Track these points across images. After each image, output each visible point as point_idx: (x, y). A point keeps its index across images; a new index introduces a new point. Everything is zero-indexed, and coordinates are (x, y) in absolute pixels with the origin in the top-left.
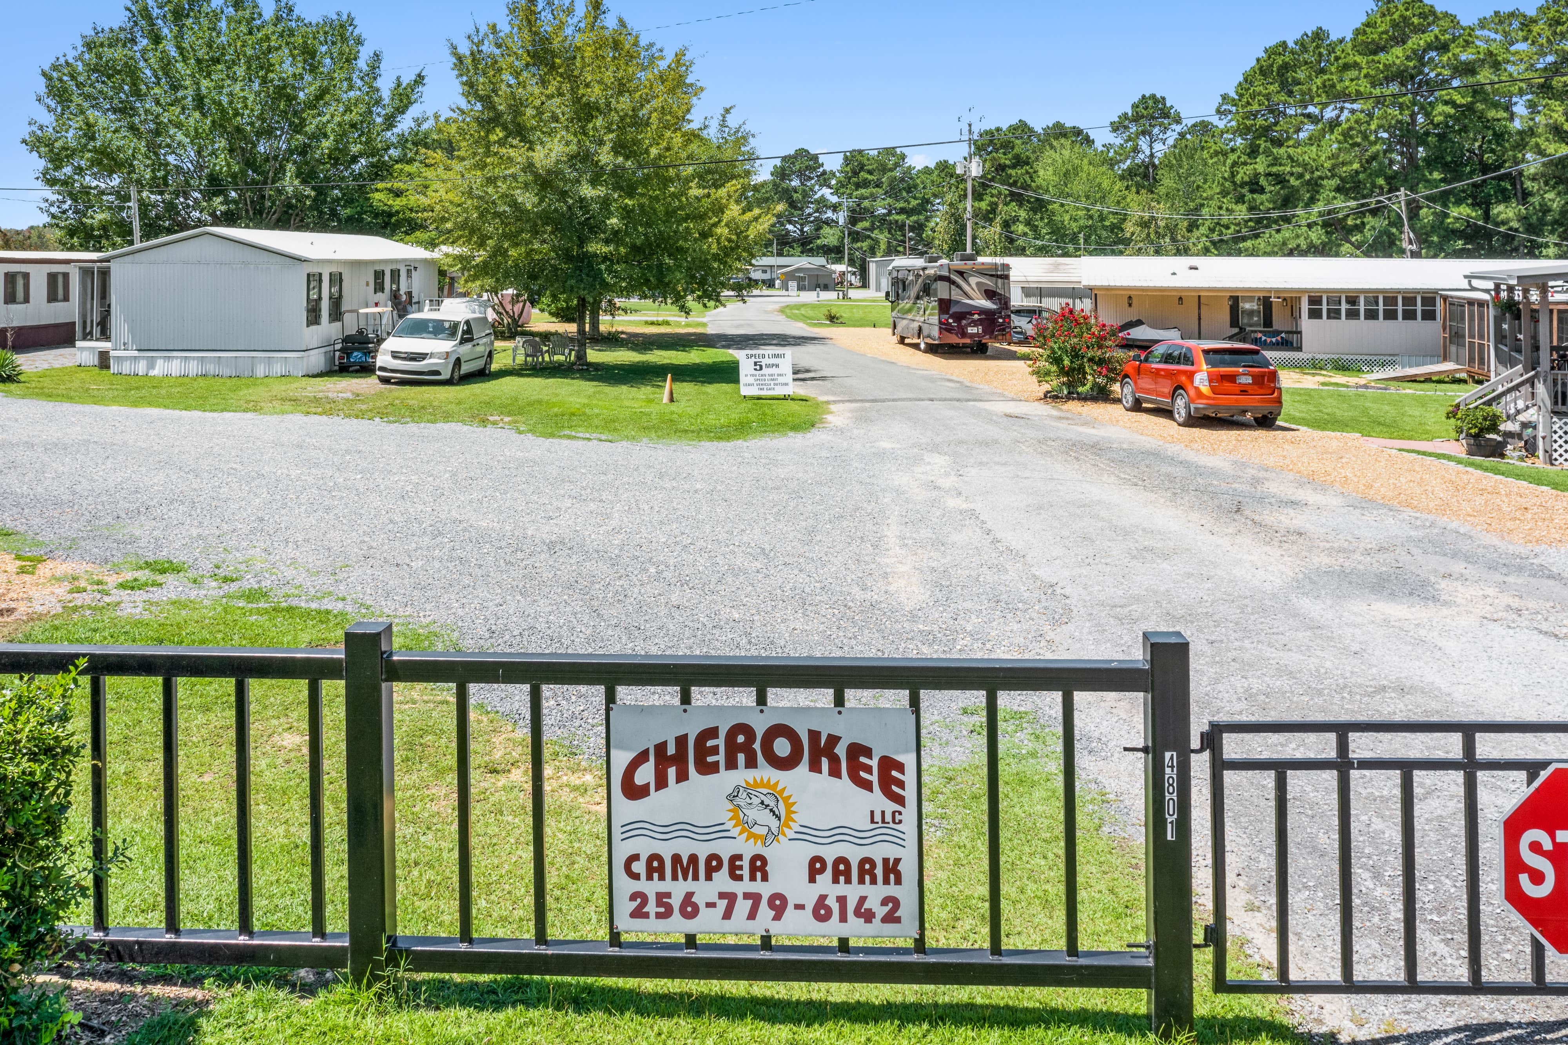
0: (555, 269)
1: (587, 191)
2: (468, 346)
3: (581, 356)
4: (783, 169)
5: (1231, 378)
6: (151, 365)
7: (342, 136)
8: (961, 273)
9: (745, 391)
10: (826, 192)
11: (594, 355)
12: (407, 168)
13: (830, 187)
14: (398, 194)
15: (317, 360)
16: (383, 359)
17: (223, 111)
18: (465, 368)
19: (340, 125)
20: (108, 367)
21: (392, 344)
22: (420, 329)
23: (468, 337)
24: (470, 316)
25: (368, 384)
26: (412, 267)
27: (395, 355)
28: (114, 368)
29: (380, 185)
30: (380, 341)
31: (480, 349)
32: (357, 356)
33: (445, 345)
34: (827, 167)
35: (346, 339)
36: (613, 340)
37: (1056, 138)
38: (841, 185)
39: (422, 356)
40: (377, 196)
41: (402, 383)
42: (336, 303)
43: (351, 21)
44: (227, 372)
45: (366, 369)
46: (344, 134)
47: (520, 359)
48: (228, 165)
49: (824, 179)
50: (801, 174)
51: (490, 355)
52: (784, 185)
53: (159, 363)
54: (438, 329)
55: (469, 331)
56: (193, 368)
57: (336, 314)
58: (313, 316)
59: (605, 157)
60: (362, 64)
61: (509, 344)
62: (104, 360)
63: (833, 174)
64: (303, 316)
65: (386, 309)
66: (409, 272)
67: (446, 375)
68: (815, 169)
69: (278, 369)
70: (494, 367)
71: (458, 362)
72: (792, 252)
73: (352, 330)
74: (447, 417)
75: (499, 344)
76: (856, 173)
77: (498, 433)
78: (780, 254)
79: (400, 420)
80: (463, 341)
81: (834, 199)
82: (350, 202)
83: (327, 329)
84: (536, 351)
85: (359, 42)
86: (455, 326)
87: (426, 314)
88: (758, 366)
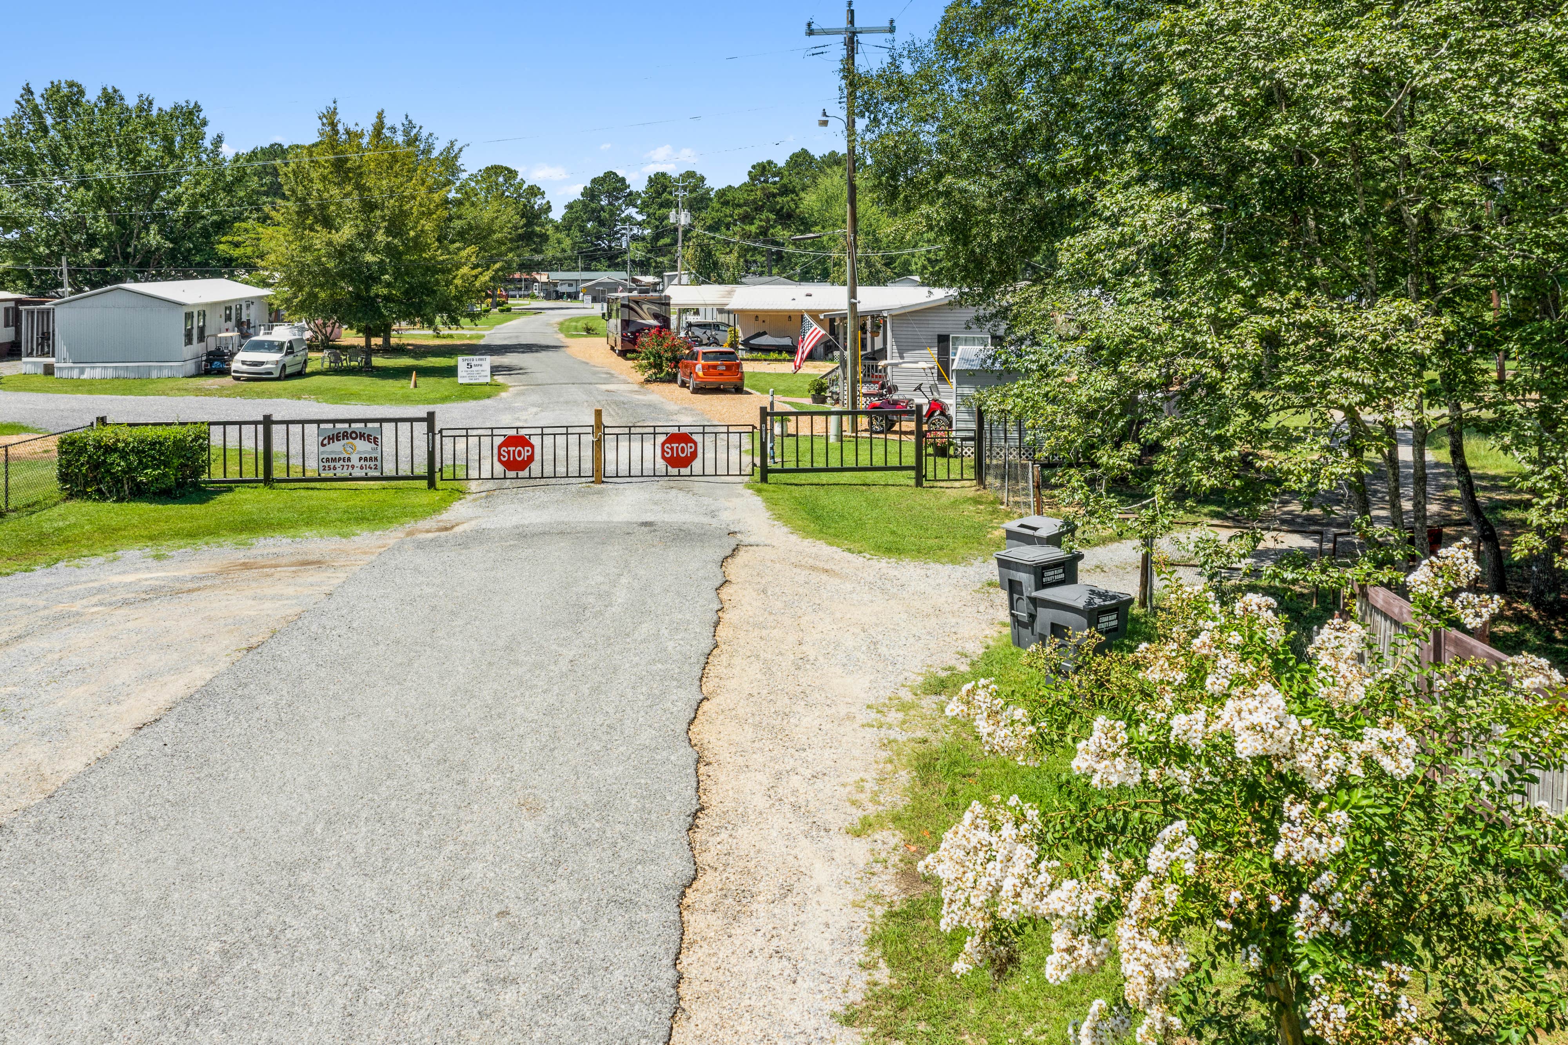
0: (350, 305)
1: (369, 258)
2: (291, 357)
3: (368, 363)
4: (592, 190)
5: (715, 367)
6: (82, 371)
7: (194, 205)
8: (637, 302)
9: (460, 381)
10: (632, 211)
11: (378, 361)
12: (243, 225)
13: (635, 206)
14: (237, 245)
15: (190, 367)
16: (235, 365)
17: (102, 187)
18: (289, 371)
19: (193, 195)
20: (52, 374)
21: (241, 356)
22: (259, 346)
23: (291, 351)
24: (292, 338)
25: (227, 381)
26: (250, 302)
27: (243, 363)
28: (57, 374)
29: (223, 239)
30: (233, 355)
31: (298, 358)
32: (217, 364)
33: (276, 357)
34: (634, 188)
35: (209, 354)
36: (400, 350)
37: (829, 167)
38: (645, 205)
39: (262, 363)
40: (222, 247)
41: (249, 380)
42: (202, 330)
43: (198, 108)
44: (132, 375)
45: (224, 372)
46: (197, 202)
47: (326, 365)
48: (107, 227)
49: (631, 199)
50: (609, 194)
51: (305, 362)
52: (593, 205)
53: (87, 371)
54: (271, 346)
55: (291, 347)
56: (110, 373)
57: (201, 338)
58: (189, 340)
59: (380, 237)
60: (207, 143)
61: (320, 355)
62: (49, 370)
63: (638, 194)
64: (183, 339)
65: (235, 334)
66: (248, 306)
67: (276, 374)
68: (622, 190)
69: (166, 373)
70: (308, 370)
71: (284, 367)
72: (599, 266)
73: (212, 348)
74: (279, 396)
75: (311, 355)
76: (659, 194)
77: (306, 402)
78: (587, 269)
79: (252, 397)
80: (287, 354)
81: (640, 218)
82: (198, 250)
83: (197, 348)
84: (338, 359)
85: (204, 123)
86: (281, 345)
87: (262, 337)
88: (470, 366)
